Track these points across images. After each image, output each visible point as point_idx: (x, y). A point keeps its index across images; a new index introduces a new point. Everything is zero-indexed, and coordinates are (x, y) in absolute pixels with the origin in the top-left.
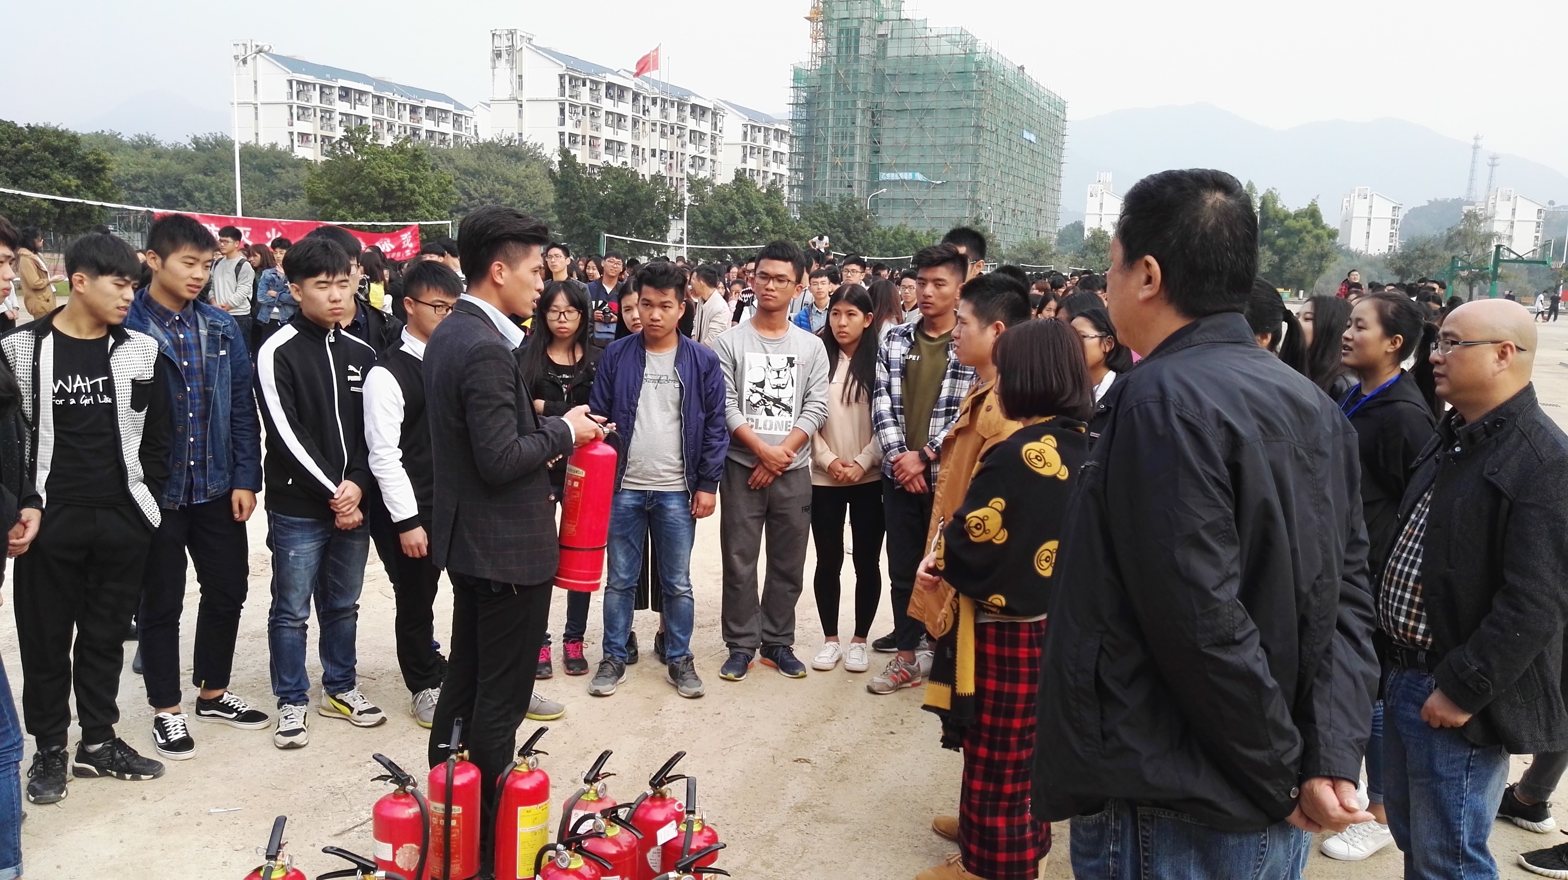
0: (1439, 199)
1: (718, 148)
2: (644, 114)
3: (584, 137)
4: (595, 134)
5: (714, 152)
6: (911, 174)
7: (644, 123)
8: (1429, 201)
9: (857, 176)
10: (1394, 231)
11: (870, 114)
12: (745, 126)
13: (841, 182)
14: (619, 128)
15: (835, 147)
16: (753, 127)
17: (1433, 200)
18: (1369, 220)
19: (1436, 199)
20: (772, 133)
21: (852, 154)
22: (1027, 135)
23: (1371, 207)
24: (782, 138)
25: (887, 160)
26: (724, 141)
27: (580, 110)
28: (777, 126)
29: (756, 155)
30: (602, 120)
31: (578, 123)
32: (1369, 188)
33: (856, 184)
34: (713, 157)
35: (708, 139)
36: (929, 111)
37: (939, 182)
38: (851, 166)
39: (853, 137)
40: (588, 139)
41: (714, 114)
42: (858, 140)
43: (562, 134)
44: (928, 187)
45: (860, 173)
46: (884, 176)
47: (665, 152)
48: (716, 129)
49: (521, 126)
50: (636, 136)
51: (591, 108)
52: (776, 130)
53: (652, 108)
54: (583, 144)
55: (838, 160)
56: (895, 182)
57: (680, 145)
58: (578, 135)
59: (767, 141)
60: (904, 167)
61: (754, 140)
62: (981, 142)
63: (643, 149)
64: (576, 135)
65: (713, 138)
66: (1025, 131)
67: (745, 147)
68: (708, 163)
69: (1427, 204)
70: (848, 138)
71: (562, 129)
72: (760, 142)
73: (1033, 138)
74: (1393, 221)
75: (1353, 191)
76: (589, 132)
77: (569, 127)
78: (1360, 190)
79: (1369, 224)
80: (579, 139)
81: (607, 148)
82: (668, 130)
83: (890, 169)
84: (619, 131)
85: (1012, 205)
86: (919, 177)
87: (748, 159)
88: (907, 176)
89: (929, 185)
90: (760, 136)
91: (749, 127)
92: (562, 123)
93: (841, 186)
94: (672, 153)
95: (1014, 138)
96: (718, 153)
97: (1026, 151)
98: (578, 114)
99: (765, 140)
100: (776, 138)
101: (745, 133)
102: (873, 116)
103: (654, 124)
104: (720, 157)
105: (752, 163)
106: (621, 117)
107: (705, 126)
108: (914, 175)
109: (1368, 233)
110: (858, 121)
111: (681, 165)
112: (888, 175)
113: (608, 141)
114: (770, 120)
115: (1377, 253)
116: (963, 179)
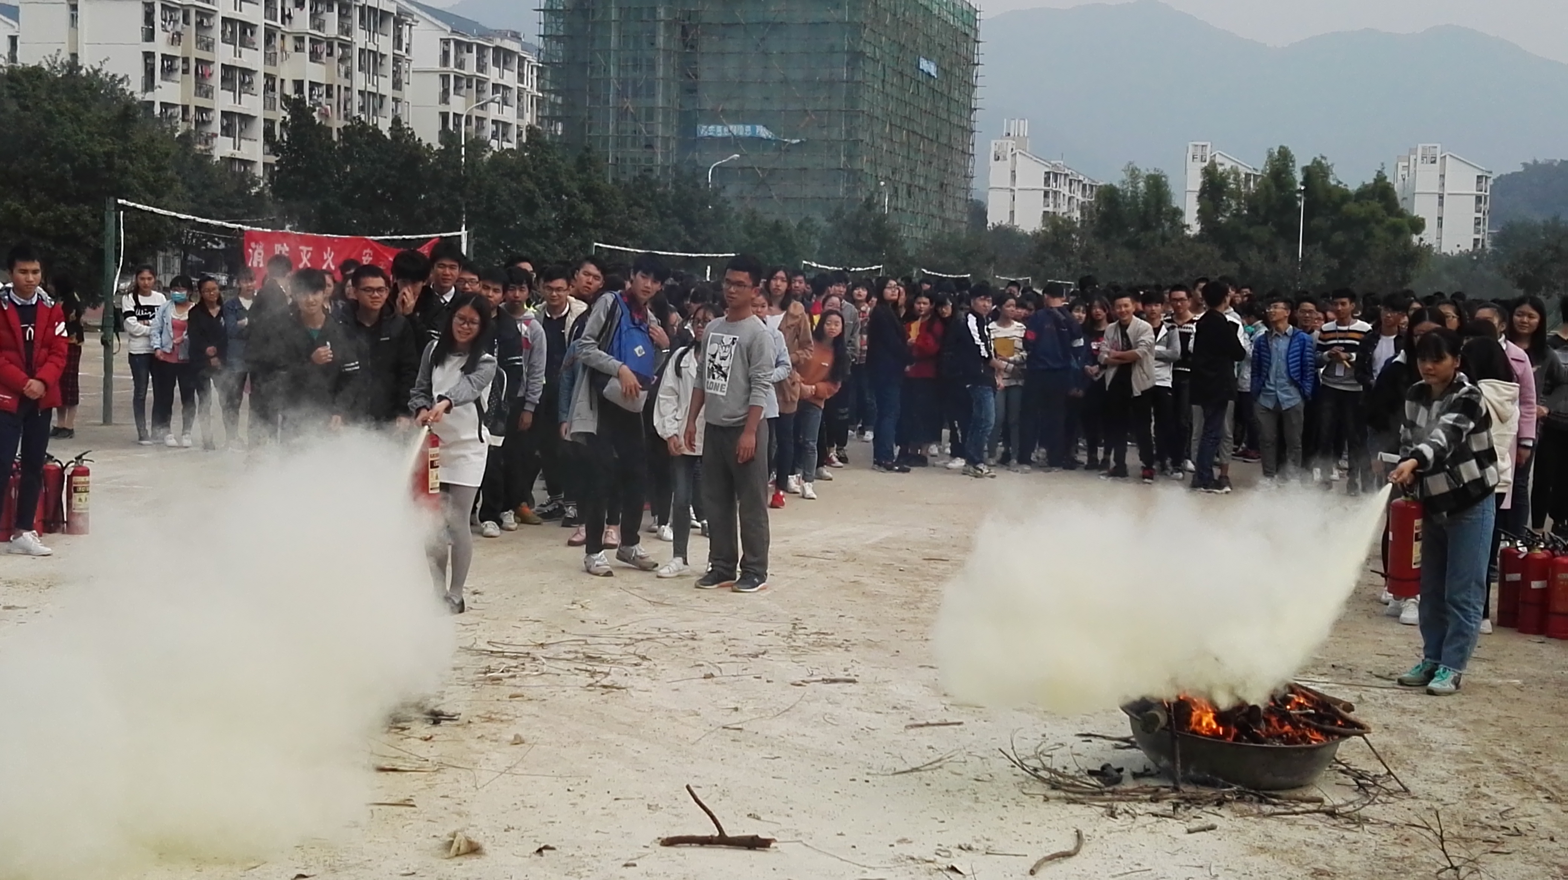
0: (1541, 160)
1: (405, 79)
2: (283, 22)
3: (186, 60)
4: (205, 55)
5: (397, 85)
6: (748, 128)
7: (283, 37)
8: (1525, 164)
9: (660, 131)
10: (1480, 215)
11: (679, 30)
12: (446, 42)
13: (634, 138)
14: (242, 45)
15: (623, 83)
16: (458, 43)
17: (1530, 161)
18: (1441, 197)
19: (1535, 162)
20: (490, 54)
21: (651, 94)
22: (924, 65)
23: (1442, 176)
24: (505, 62)
25: (708, 106)
26: (413, 65)
27: (180, 15)
28: (498, 42)
29: (464, 91)
30: (216, 33)
31: (176, 38)
32: (1439, 146)
33: (659, 143)
34: (397, 94)
35: (388, 66)
36: (776, 26)
37: (795, 141)
38: (650, 114)
39: (652, 67)
40: (193, 64)
41: (398, 22)
42: (660, 72)
43: (149, 56)
44: (778, 149)
45: (666, 124)
46: (707, 130)
47: (319, 85)
48: (400, 48)
49: (74, 41)
50: (270, 59)
51: (197, 12)
52: (497, 49)
53: (296, 12)
54: (185, 71)
55: (629, 104)
56: (724, 140)
57: (343, 74)
58: (175, 57)
59: (481, 67)
60: (738, 117)
61: (460, 65)
62: (859, 77)
63: (282, 81)
64: (173, 58)
65: (396, 60)
66: (921, 59)
67: (445, 78)
68: (389, 104)
69: (1520, 169)
70: (644, 68)
71: (148, 47)
72: (471, 68)
73: (932, 69)
74: (1479, 199)
75: (1414, 151)
76: (196, 53)
77: (161, 45)
78: (1424, 148)
79: (1441, 204)
80: (179, 64)
81: (223, 79)
82: (323, 48)
83: (714, 118)
84: (244, 50)
85: (906, 178)
86: (762, 132)
87: (452, 97)
88: (739, 130)
89: (781, 147)
90: (471, 59)
91: (452, 44)
92: (150, 36)
93: (634, 145)
94: (329, 88)
95: (908, 71)
96: (405, 87)
97: (923, 89)
98: (176, 22)
99: (478, 65)
100: (496, 63)
101: (446, 54)
102: (685, 33)
103: (300, 39)
104: (408, 93)
105: (458, 104)
106: (246, 26)
107: (385, 44)
108: (754, 130)
109: (1440, 219)
110: (660, 41)
111: (345, 109)
112: (712, 127)
113: (227, 69)
114: (486, 34)
115: (1456, 251)
116: (835, 135)
